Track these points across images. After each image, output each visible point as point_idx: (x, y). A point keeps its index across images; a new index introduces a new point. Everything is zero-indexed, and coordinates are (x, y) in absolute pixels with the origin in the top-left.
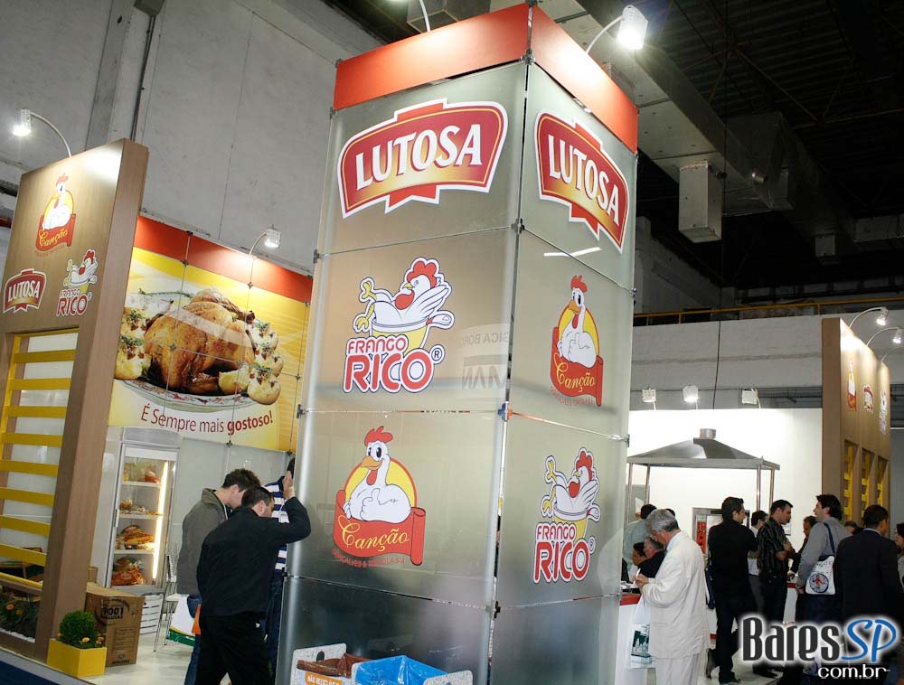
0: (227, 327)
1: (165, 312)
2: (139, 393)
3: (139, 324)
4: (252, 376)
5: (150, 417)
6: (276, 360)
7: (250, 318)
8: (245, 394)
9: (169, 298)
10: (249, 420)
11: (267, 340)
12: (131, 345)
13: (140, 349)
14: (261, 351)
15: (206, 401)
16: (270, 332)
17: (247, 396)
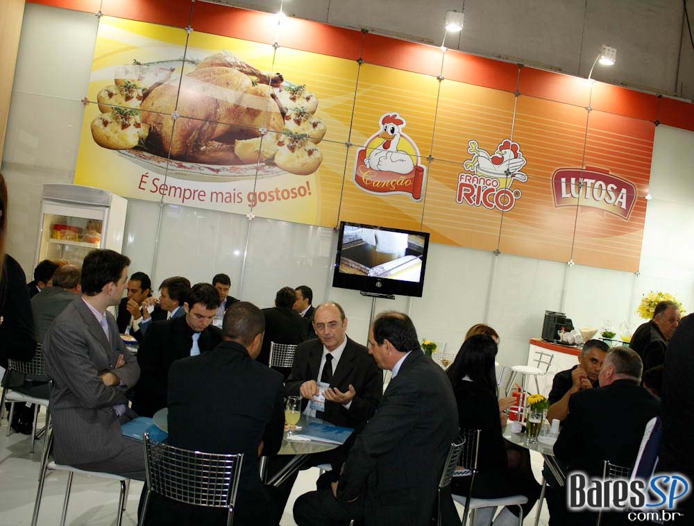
0: (245, 92)
1: (165, 80)
2: (137, 163)
3: (135, 94)
4: (280, 144)
5: (149, 186)
6: (315, 125)
7: (277, 81)
8: (271, 162)
9: (169, 66)
10: (277, 191)
11: (301, 103)
12: (125, 115)
13: (138, 119)
14: (293, 116)
15: (218, 171)
16: (306, 94)
17: (275, 165)
